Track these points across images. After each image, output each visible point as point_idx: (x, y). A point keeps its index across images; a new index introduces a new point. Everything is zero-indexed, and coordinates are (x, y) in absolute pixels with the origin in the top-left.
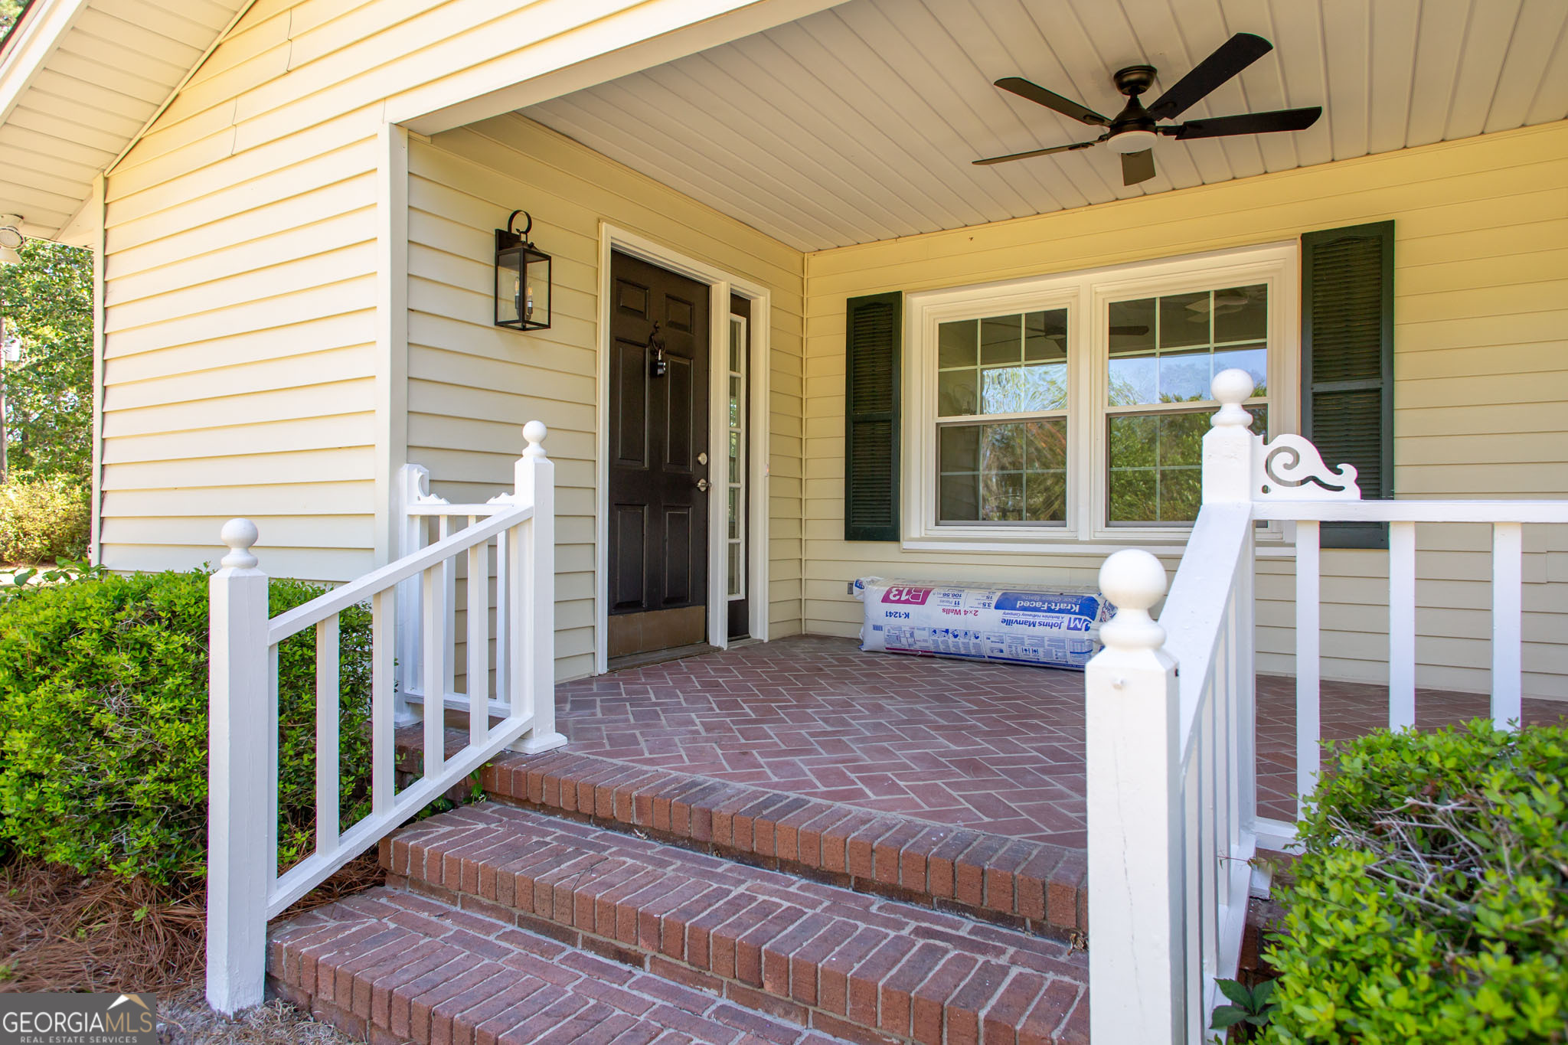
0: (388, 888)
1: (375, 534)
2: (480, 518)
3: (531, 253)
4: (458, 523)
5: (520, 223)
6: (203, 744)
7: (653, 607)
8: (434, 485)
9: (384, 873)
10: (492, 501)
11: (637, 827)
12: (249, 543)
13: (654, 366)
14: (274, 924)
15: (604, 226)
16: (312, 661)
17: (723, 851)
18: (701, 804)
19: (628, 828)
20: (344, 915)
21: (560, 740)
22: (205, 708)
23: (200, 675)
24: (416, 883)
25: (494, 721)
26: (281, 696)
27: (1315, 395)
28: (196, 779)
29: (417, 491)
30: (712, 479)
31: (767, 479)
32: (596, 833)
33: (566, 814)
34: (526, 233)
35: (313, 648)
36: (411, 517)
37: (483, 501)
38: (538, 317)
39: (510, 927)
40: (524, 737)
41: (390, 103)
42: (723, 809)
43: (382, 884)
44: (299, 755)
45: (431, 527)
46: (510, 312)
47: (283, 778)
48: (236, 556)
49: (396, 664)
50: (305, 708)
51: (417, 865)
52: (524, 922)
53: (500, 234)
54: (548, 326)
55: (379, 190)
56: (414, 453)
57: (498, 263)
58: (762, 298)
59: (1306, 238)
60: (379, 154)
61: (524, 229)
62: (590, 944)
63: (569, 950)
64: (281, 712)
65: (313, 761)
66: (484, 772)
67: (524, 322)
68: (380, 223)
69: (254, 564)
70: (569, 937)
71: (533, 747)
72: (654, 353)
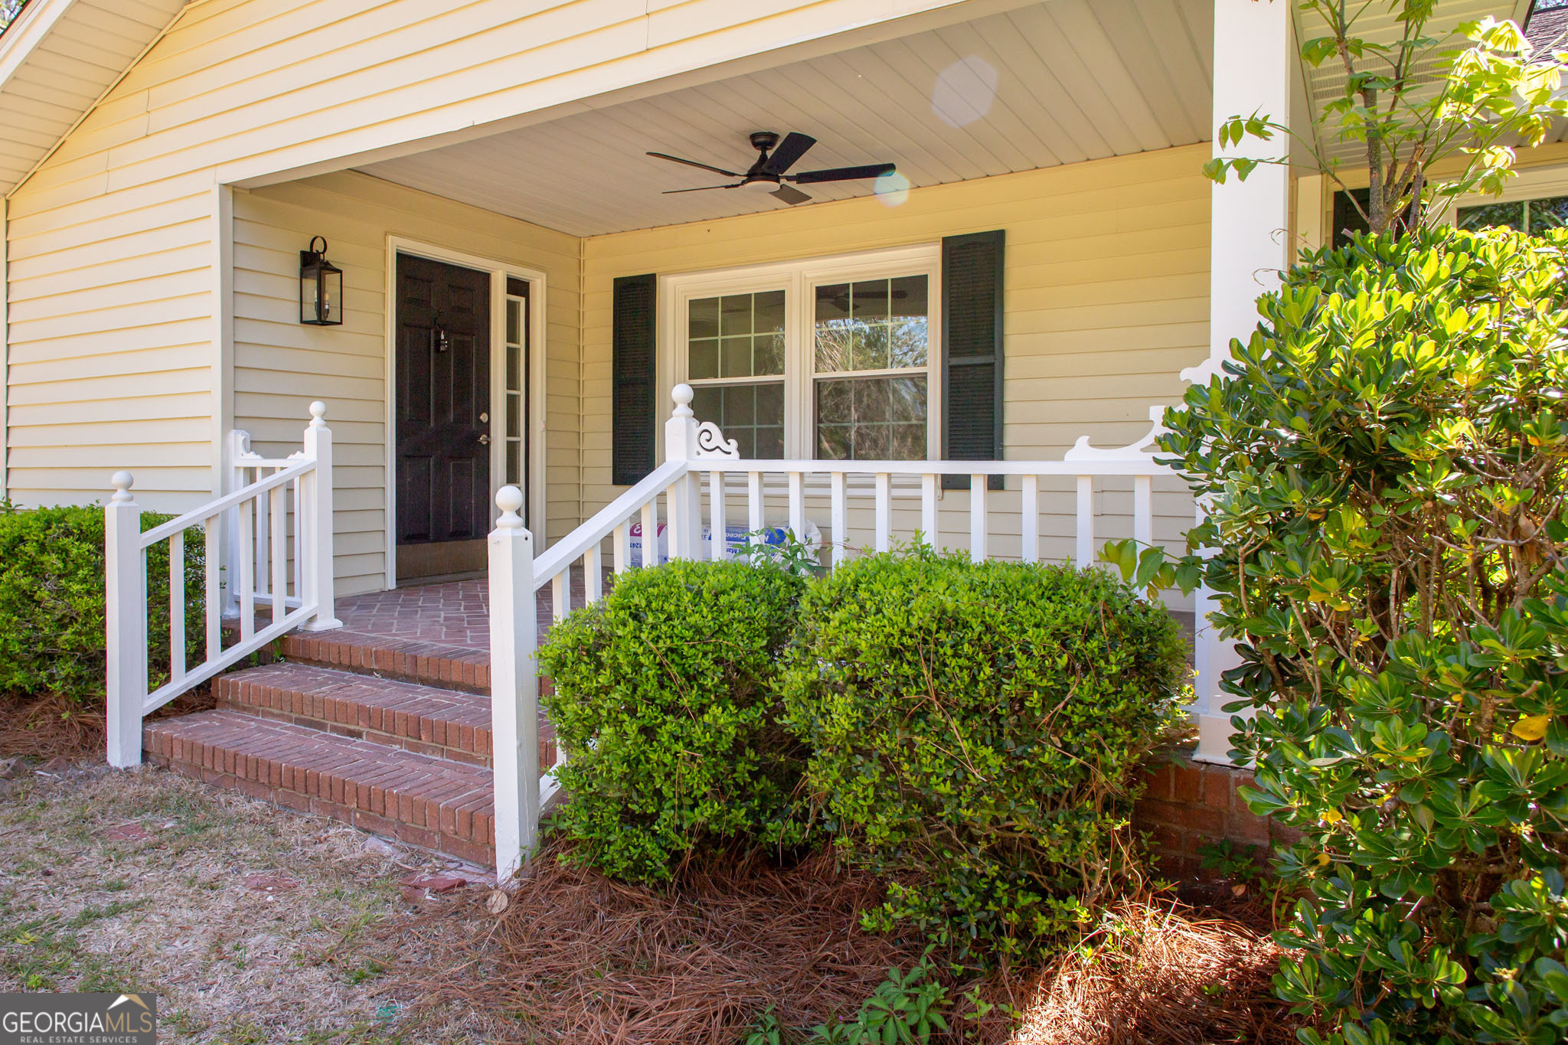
0: (217, 710)
1: (210, 480)
2: (282, 469)
3: (327, 267)
4: (268, 471)
5: (318, 246)
6: (102, 612)
7: (438, 539)
8: (254, 445)
9: (216, 700)
10: (291, 457)
11: (376, 671)
12: (128, 486)
13: (438, 343)
14: (148, 719)
15: (390, 238)
16: (167, 563)
17: (424, 681)
18: (413, 653)
19: (370, 672)
20: (188, 720)
21: (338, 624)
22: (103, 590)
23: (99, 569)
24: (234, 705)
25: (289, 610)
26: (148, 585)
27: (951, 367)
28: (97, 634)
29: (241, 450)
30: (492, 435)
31: (544, 434)
32: (349, 675)
33: (334, 666)
34: (323, 253)
35: (167, 554)
36: (237, 468)
37: (285, 457)
38: (333, 316)
39: (289, 725)
40: (312, 620)
41: (220, 169)
42: (425, 654)
43: (213, 708)
44: (160, 624)
45: (251, 474)
46: (311, 314)
47: (151, 639)
48: (121, 494)
49: (222, 569)
50: (163, 594)
51: (235, 693)
52: (298, 721)
53: (303, 253)
54: (341, 323)
55: (211, 231)
56: (240, 422)
57: (302, 276)
58: (538, 281)
59: (946, 241)
60: (212, 205)
61: (321, 250)
62: (334, 729)
63: (322, 733)
64: (148, 596)
65: (169, 629)
66: (282, 640)
67: (322, 320)
68: (212, 255)
69: (131, 499)
70: (321, 726)
71: (317, 627)
72: (438, 334)
